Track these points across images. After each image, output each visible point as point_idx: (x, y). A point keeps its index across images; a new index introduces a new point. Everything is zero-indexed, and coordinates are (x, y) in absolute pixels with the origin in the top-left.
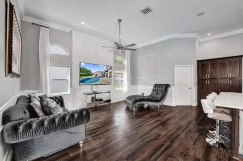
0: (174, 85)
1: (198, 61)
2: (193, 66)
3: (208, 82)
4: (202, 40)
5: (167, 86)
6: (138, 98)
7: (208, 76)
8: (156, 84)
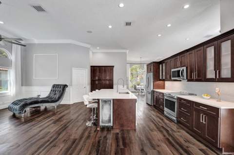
0: (71, 85)
1: (91, 66)
2: (87, 70)
3: (97, 82)
4: (94, 51)
5: (65, 86)
6: (29, 102)
7: (97, 78)
8: (55, 85)
